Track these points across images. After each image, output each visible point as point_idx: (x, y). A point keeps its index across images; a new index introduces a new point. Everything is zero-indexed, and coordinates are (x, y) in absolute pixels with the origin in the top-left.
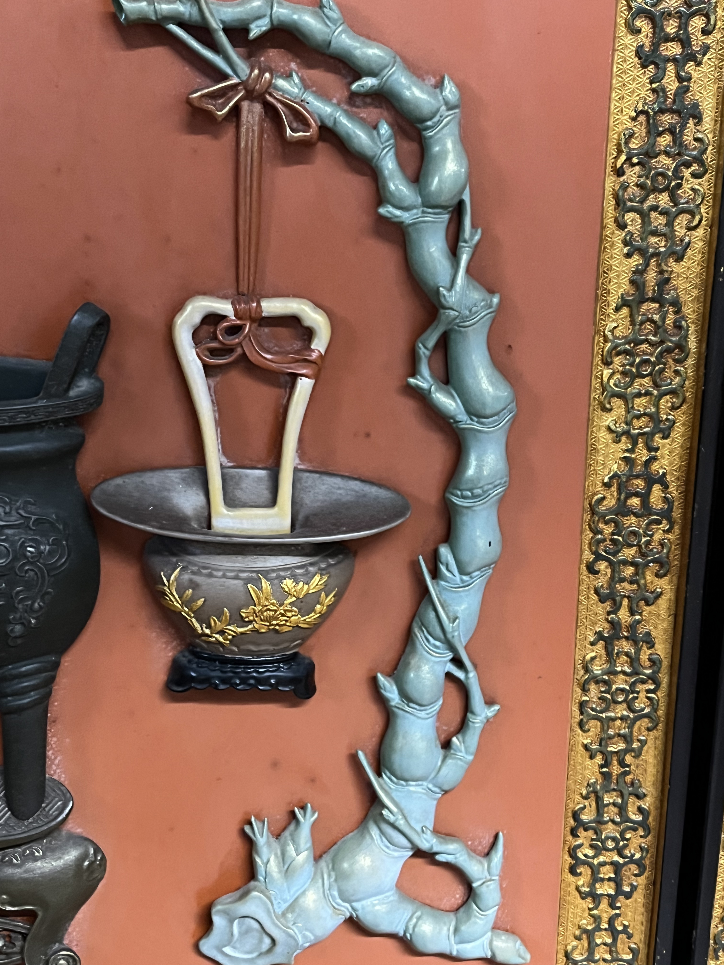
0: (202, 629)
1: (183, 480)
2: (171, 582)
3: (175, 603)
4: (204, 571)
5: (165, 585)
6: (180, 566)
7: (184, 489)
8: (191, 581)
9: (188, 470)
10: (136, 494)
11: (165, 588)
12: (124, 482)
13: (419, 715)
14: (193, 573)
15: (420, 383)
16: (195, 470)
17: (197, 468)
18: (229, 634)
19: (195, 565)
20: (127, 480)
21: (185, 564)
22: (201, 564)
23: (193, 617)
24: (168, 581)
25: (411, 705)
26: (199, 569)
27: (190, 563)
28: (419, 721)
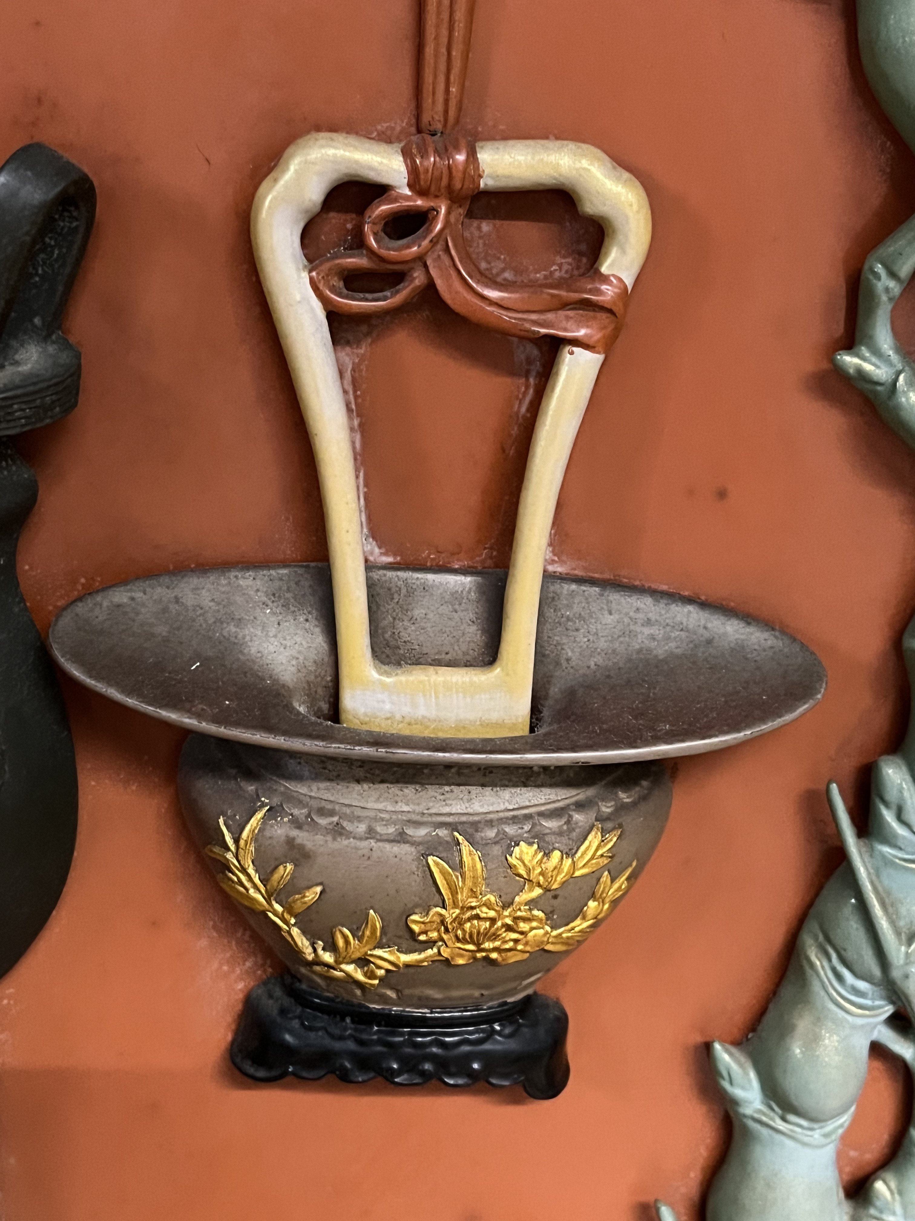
0: (315, 950)
1: (274, 595)
2: (242, 843)
3: (252, 891)
4: (323, 821)
5: (228, 849)
6: (263, 805)
7: (274, 619)
8: (290, 842)
9: (284, 571)
10: (162, 630)
11: (229, 856)
12: (133, 599)
13: (806, 1139)
14: (297, 824)
15: (867, 367)
16: (300, 571)
17: (307, 567)
18: (380, 967)
19: (300, 803)
20: (138, 595)
21: (276, 801)
22: (314, 804)
23: (293, 925)
24: (237, 841)
25: (791, 1118)
26: (309, 815)
27: (289, 797)
28: (808, 1151)
